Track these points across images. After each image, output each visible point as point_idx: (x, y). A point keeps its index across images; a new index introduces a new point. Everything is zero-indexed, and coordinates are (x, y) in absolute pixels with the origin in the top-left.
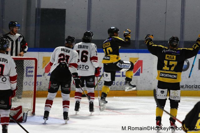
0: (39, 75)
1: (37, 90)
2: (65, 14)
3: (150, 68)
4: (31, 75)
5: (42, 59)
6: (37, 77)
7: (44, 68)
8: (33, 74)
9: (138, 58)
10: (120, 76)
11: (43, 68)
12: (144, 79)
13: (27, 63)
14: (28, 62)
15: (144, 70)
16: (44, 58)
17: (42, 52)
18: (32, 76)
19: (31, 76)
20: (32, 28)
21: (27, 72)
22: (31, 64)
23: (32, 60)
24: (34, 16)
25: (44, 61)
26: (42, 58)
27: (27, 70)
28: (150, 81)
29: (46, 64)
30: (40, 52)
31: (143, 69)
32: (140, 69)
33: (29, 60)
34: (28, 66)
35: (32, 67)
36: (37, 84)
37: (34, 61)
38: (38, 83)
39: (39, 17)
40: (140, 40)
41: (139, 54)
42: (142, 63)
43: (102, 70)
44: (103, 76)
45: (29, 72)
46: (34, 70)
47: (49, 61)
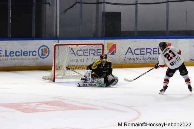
2: (121, 15)
4: (100, 54)
9: (168, 42)
10: (157, 54)
11: (107, 49)
13: (97, 47)
16: (108, 43)
17: (106, 40)
20: (100, 24)
21: (97, 53)
23: (100, 45)
24: (101, 17)
25: (108, 46)
26: (107, 43)
27: (97, 51)
30: (105, 40)
33: (98, 45)
37: (102, 45)
39: (104, 18)
41: (169, 39)
43: (145, 50)
44: (146, 54)
45: (99, 52)
46: (101, 51)
47: (111, 45)
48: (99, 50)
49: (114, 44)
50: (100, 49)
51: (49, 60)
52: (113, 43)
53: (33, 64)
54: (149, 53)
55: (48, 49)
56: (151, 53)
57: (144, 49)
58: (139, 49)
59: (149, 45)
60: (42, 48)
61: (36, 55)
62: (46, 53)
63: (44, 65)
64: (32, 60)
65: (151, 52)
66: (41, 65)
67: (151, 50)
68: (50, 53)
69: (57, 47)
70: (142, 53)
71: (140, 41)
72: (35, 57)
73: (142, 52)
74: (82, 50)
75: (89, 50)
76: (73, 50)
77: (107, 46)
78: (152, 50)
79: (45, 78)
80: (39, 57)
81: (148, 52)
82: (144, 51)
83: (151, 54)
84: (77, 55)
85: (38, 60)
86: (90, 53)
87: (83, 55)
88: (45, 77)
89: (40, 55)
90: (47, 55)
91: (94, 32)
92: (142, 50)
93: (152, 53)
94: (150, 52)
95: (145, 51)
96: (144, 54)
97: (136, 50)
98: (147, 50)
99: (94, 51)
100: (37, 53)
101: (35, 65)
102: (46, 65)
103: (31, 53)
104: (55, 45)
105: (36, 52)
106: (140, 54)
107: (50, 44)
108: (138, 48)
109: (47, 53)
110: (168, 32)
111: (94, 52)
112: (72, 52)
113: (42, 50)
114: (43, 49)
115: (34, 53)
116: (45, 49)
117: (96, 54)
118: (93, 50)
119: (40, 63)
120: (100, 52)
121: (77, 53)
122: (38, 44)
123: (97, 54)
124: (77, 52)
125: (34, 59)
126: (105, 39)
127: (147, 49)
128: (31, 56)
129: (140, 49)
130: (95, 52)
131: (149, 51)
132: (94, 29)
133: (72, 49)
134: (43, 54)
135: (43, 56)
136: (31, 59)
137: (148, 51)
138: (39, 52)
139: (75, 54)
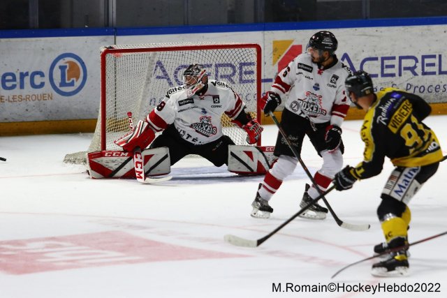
0: (266, 78)
4: (250, 78)
6: (263, 84)
7: (277, 64)
8: (254, 77)
10: (434, 73)
11: (273, 64)
13: (239, 55)
14: (242, 54)
16: (275, 42)
17: (270, 32)
18: (252, 81)
19: (248, 81)
21: (241, 74)
22: (248, 58)
23: (250, 49)
25: (275, 50)
26: (272, 42)
27: (241, 68)
29: (280, 56)
30: (266, 32)
33: (243, 49)
34: (243, 61)
35: (250, 64)
37: (254, 50)
43: (396, 62)
44: (400, 75)
45: (246, 73)
46: (254, 68)
47: (285, 49)
48: (245, 64)
49: (295, 43)
50: (249, 61)
51: (86, 100)
52: (292, 41)
53: (36, 115)
54: (409, 72)
55: (83, 64)
56: (416, 70)
57: (394, 58)
58: (376, 59)
59: (411, 46)
60: (61, 63)
61: (42, 85)
62: (75, 79)
63: (71, 118)
64: (32, 103)
65: (415, 67)
66: (62, 118)
67: (417, 61)
68: (88, 77)
69: (109, 57)
70: (387, 71)
71: (378, 33)
72: (38, 92)
73: (388, 67)
75: (213, 67)
76: (162, 67)
77: (272, 51)
78: (420, 60)
79: (72, 158)
80: (55, 93)
81: (406, 69)
82: (393, 66)
83: (415, 74)
84: (177, 80)
85: (49, 102)
86: (216, 75)
88: (74, 155)
89: (58, 85)
90: (77, 84)
91: (229, 8)
92: (387, 63)
93: (419, 70)
94: (412, 69)
95: (397, 66)
96: (393, 75)
97: (367, 62)
98: (403, 61)
99: (230, 68)
100: (46, 80)
101: (42, 118)
102: (74, 117)
103: (27, 80)
104: (103, 50)
105: (42, 74)
106: (380, 76)
107: (89, 47)
108: (373, 56)
109: (78, 78)
111: (229, 71)
112: (161, 74)
113: (62, 68)
114: (66, 67)
115: (38, 80)
116: (72, 65)
117: (236, 78)
118: (228, 65)
119: (58, 111)
120: (251, 72)
121: (175, 76)
122: (50, 50)
123: (241, 79)
124: (176, 73)
125: (36, 97)
126: (264, 29)
127: (401, 58)
128: (28, 89)
129: (380, 59)
130: (234, 74)
131: (410, 63)
133: (159, 63)
134: (67, 82)
135: (64, 89)
136: (27, 98)
137: (406, 63)
138: (54, 76)
139: (168, 79)
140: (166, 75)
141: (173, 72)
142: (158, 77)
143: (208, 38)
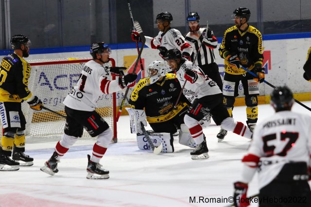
1: (117, 105)
3: (282, 61)
5: (123, 59)
12: (275, 79)
15: (274, 64)
16: (125, 57)
17: (121, 50)
20: (105, 15)
25: (126, 63)
26: (123, 57)
28: (283, 81)
29: (129, 67)
30: (118, 50)
31: (272, 64)
32: (267, 64)
36: (117, 97)
38: (119, 95)
40: (264, 21)
41: (265, 42)
42: (270, 54)
52: (137, 56)
74: (66, 76)
76: (45, 77)
77: (123, 63)
84: (55, 85)
87: (69, 86)
91: (92, 34)
110: (263, 26)
112: (44, 81)
121: (55, 82)
124: (55, 79)
126: (117, 48)
132: (92, 26)
133: (43, 75)
139: (50, 85)
140: (48, 82)
141: (53, 79)
142: (43, 84)
143: (77, 56)
